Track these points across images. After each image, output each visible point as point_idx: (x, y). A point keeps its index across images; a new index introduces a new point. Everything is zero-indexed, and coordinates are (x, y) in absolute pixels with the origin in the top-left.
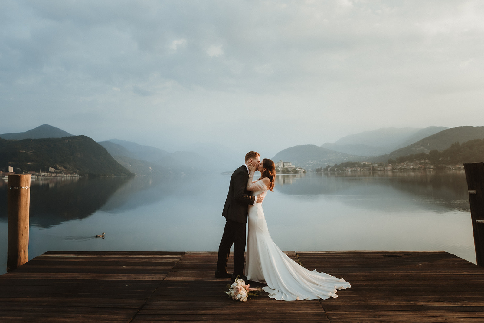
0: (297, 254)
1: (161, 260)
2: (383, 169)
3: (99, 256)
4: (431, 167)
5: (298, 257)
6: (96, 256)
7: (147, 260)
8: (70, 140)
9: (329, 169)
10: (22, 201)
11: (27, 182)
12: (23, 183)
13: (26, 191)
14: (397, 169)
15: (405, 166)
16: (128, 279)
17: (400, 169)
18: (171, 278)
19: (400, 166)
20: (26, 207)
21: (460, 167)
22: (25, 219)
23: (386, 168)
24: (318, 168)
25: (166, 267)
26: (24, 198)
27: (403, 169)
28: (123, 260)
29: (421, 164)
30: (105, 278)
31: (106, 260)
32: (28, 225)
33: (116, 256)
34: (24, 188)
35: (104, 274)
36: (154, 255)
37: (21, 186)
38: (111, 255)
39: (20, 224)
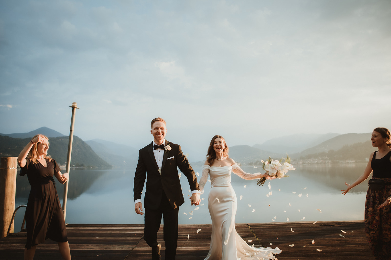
0: (248, 225)
1: (130, 232)
2: (296, 163)
3: (75, 228)
4: (329, 162)
5: (250, 228)
6: (72, 228)
7: (118, 232)
8: (63, 140)
9: (258, 163)
10: (9, 180)
11: (14, 163)
12: (10, 164)
13: (13, 172)
14: (306, 163)
15: (311, 161)
16: (100, 249)
17: (309, 163)
18: (139, 248)
19: (308, 161)
20: (12, 186)
21: (348, 162)
22: (12, 196)
23: (298, 163)
24: (250, 162)
25: (135, 238)
26: (10, 177)
27: (310, 163)
28: (97, 231)
29: (322, 159)
30: (78, 248)
31: (82, 232)
32: (14, 201)
33: (91, 228)
34: (11, 169)
35: (78, 244)
36: (124, 227)
37: (8, 167)
38: (86, 227)
39: (6, 200)
